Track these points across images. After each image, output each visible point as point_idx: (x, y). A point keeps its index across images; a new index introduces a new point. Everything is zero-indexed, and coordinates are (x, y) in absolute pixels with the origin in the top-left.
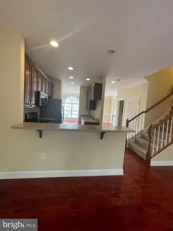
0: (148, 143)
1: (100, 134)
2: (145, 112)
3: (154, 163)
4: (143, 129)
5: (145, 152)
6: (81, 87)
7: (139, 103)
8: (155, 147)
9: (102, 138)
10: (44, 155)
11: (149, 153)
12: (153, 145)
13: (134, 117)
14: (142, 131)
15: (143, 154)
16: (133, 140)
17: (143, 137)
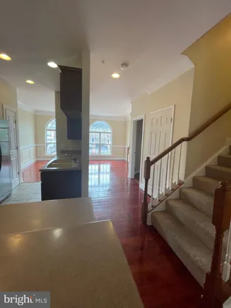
2: (188, 139)
4: (182, 178)
7: (173, 120)
13: (161, 151)
14: (180, 183)
17: (182, 198)
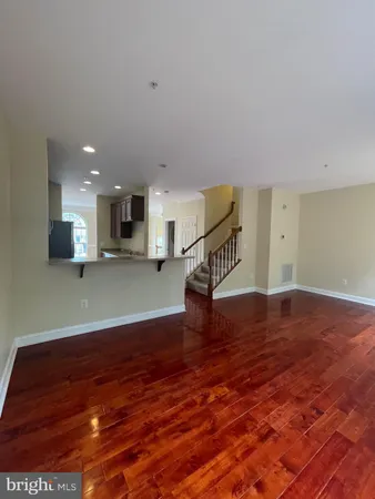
0: (208, 276)
1: (157, 265)
2: (204, 237)
3: (216, 296)
4: (202, 260)
5: (206, 286)
6: (99, 196)
7: (196, 225)
8: (216, 278)
9: (159, 269)
10: (86, 301)
11: (210, 285)
12: (214, 277)
14: (202, 263)
15: (204, 289)
16: (192, 277)
17: (203, 270)
